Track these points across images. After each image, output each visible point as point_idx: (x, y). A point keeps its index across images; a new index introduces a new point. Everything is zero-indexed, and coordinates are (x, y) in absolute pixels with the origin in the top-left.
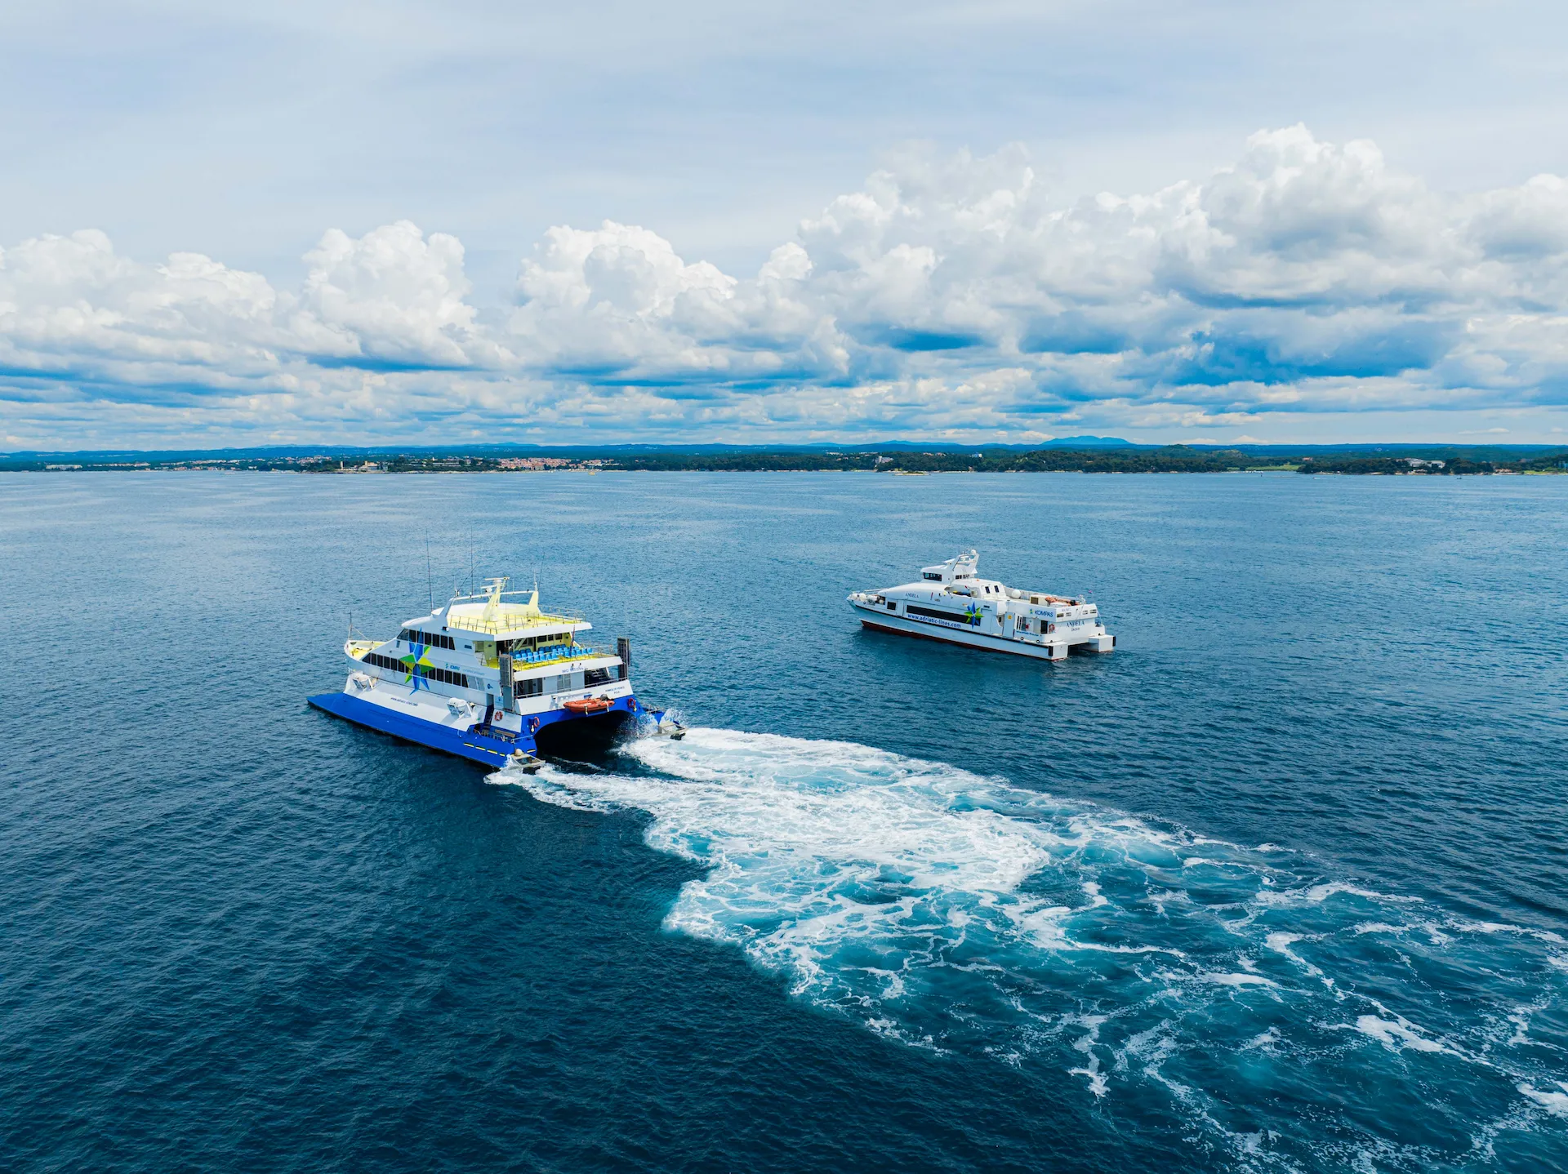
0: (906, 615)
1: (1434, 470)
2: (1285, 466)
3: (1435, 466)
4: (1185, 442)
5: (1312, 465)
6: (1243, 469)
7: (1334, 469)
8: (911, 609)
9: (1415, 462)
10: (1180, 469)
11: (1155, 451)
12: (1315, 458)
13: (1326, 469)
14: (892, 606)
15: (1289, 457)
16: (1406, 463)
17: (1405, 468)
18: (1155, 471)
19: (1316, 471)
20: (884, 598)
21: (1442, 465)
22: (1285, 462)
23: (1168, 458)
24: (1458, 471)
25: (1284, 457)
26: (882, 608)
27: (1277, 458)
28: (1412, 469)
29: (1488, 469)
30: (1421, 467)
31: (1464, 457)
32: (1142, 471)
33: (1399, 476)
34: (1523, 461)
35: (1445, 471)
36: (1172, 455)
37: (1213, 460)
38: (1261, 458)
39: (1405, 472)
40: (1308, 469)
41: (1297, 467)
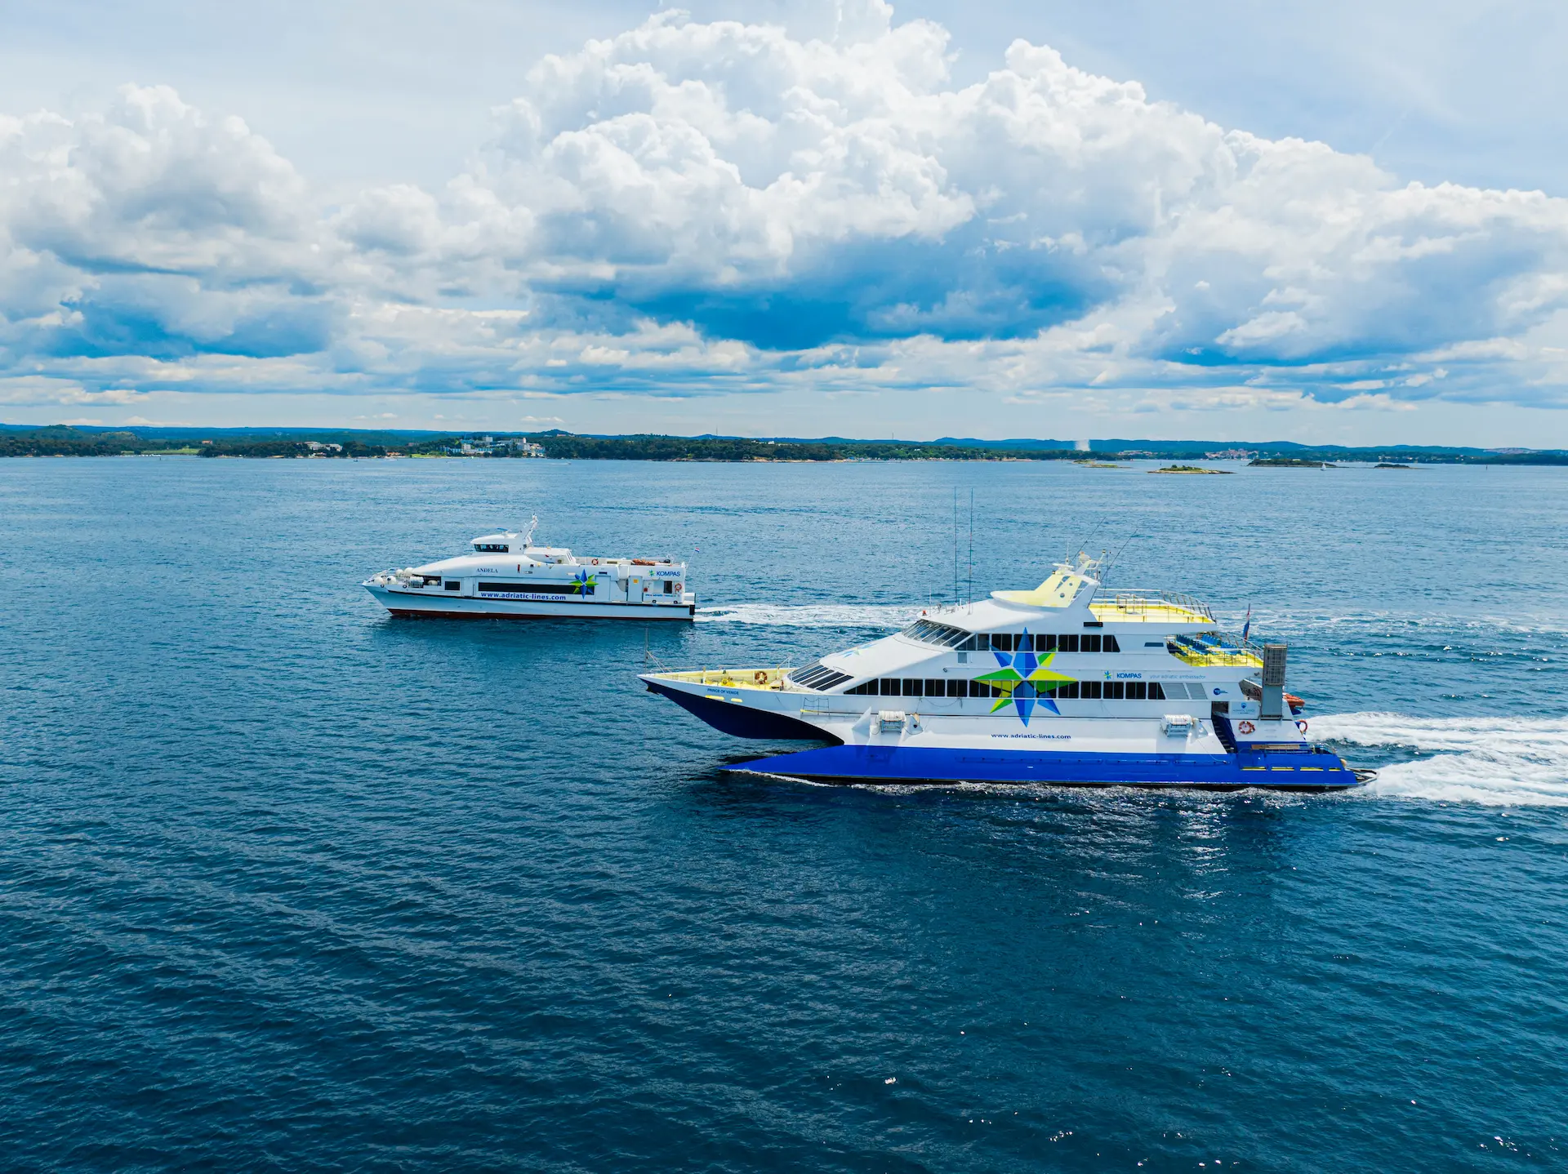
0: (479, 594)
1: (331, 453)
2: (183, 450)
3: (334, 449)
4: (68, 423)
5: (213, 448)
6: (138, 453)
7: (235, 452)
8: (483, 587)
9: (314, 445)
10: (66, 453)
11: (34, 431)
12: (215, 442)
13: (228, 453)
14: (453, 586)
15: (186, 440)
16: (306, 446)
17: (306, 451)
18: (38, 455)
19: (217, 454)
20: (438, 578)
21: (339, 448)
22: (183, 445)
23: (51, 440)
24: (355, 454)
25: (181, 440)
26: (433, 589)
27: (175, 440)
28: (312, 452)
29: (381, 453)
30: (320, 450)
31: (360, 442)
32: (21, 455)
33: (300, 458)
34: (411, 445)
35: (343, 454)
36: (55, 437)
37: (103, 443)
38: (156, 440)
39: (306, 455)
40: (209, 452)
41: (196, 451)
